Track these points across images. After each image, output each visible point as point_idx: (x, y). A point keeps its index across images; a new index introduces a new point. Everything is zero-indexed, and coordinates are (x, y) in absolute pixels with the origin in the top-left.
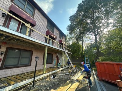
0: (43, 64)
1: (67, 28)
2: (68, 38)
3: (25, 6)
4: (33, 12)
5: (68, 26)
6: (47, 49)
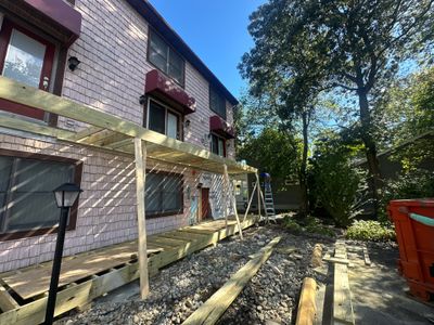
1: (240, 67)
5: (244, 58)
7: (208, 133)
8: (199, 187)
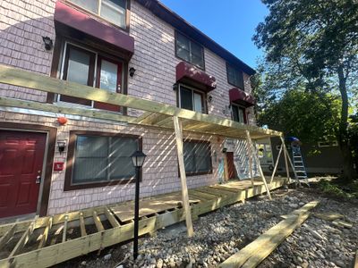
1: (255, 38)
5: (258, 29)
7: (228, 105)
8: (224, 152)
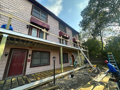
0: (60, 63)
1: (79, 25)
2: (81, 35)
3: (40, 15)
4: (46, 18)
5: (80, 22)
6: (61, 49)
